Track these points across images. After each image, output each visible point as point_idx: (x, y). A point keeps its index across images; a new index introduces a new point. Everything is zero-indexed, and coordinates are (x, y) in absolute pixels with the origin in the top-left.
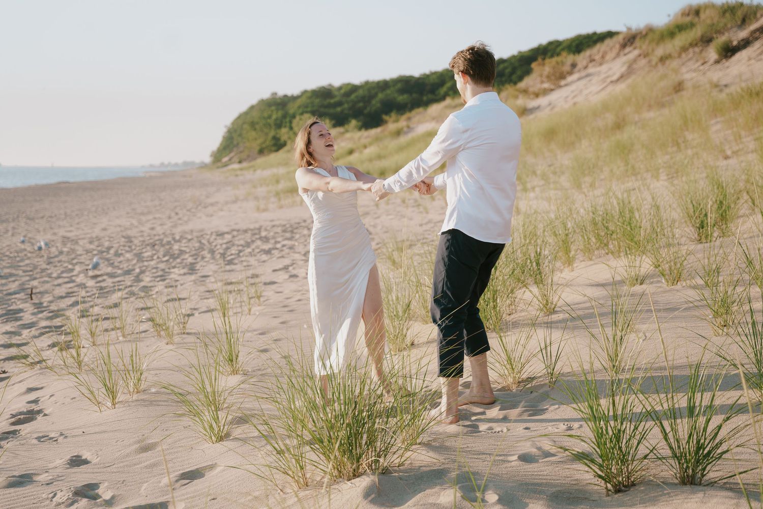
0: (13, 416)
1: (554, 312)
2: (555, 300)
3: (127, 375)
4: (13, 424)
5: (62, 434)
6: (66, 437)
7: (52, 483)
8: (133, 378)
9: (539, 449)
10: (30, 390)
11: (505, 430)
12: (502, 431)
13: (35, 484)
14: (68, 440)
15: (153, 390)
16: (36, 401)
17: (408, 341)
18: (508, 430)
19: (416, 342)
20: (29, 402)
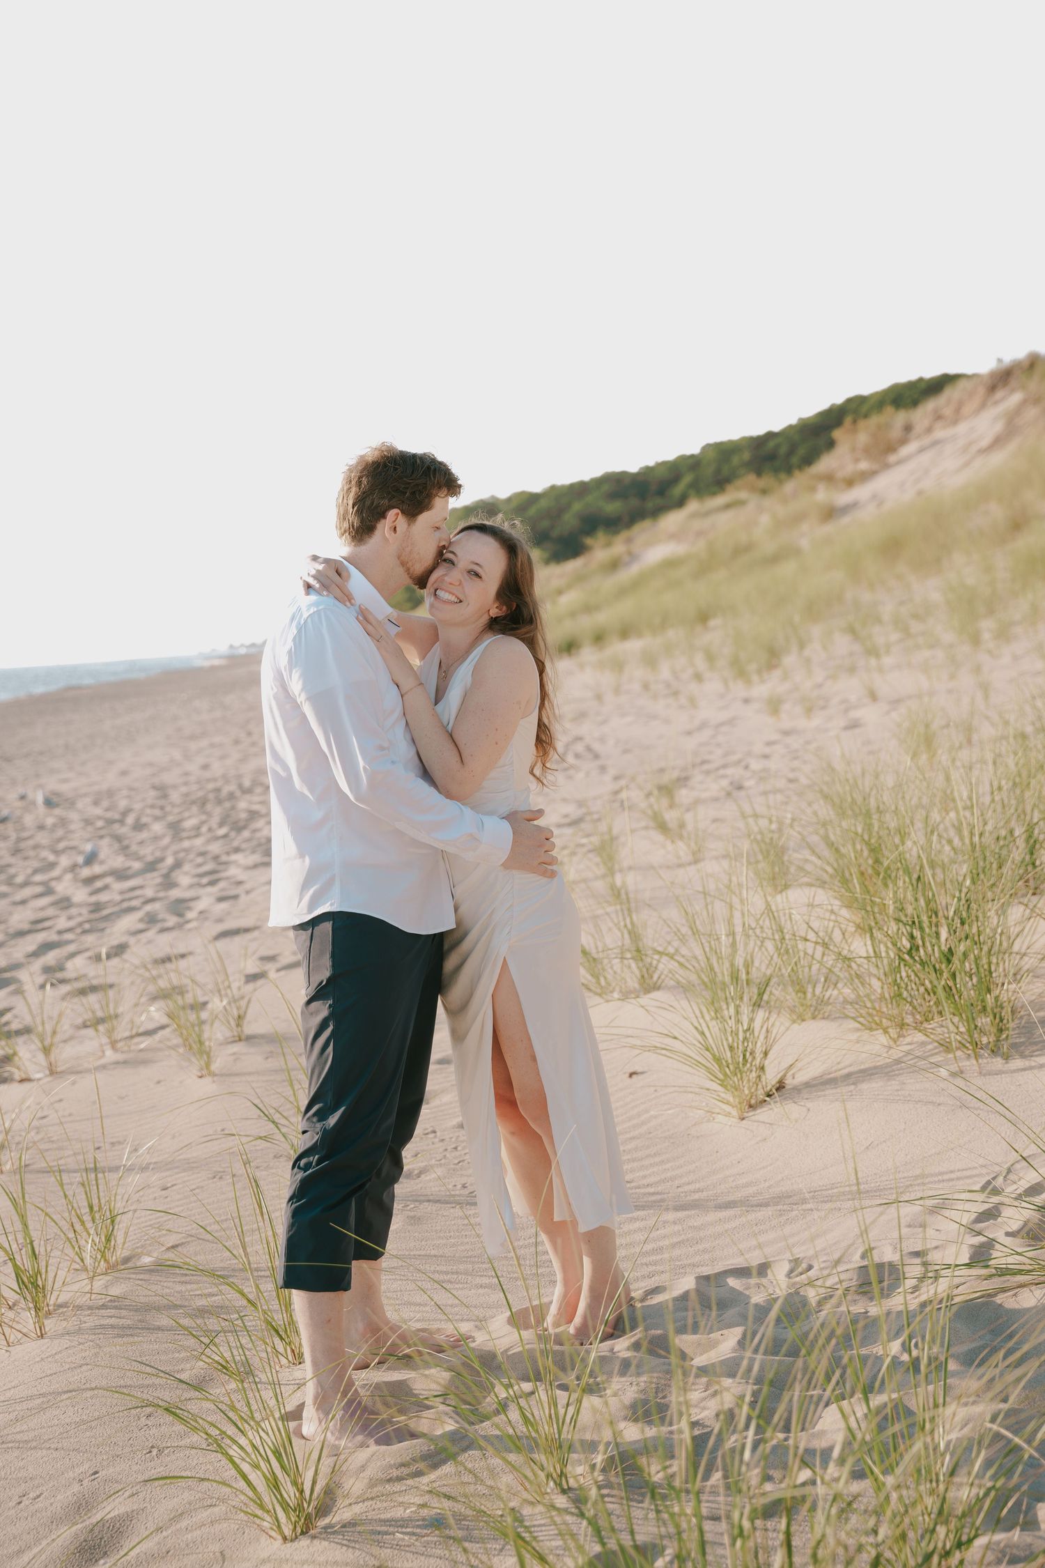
3: (78, 1227)
8: (92, 1231)
15: (146, 1260)
17: (771, 1078)
19: (789, 1082)
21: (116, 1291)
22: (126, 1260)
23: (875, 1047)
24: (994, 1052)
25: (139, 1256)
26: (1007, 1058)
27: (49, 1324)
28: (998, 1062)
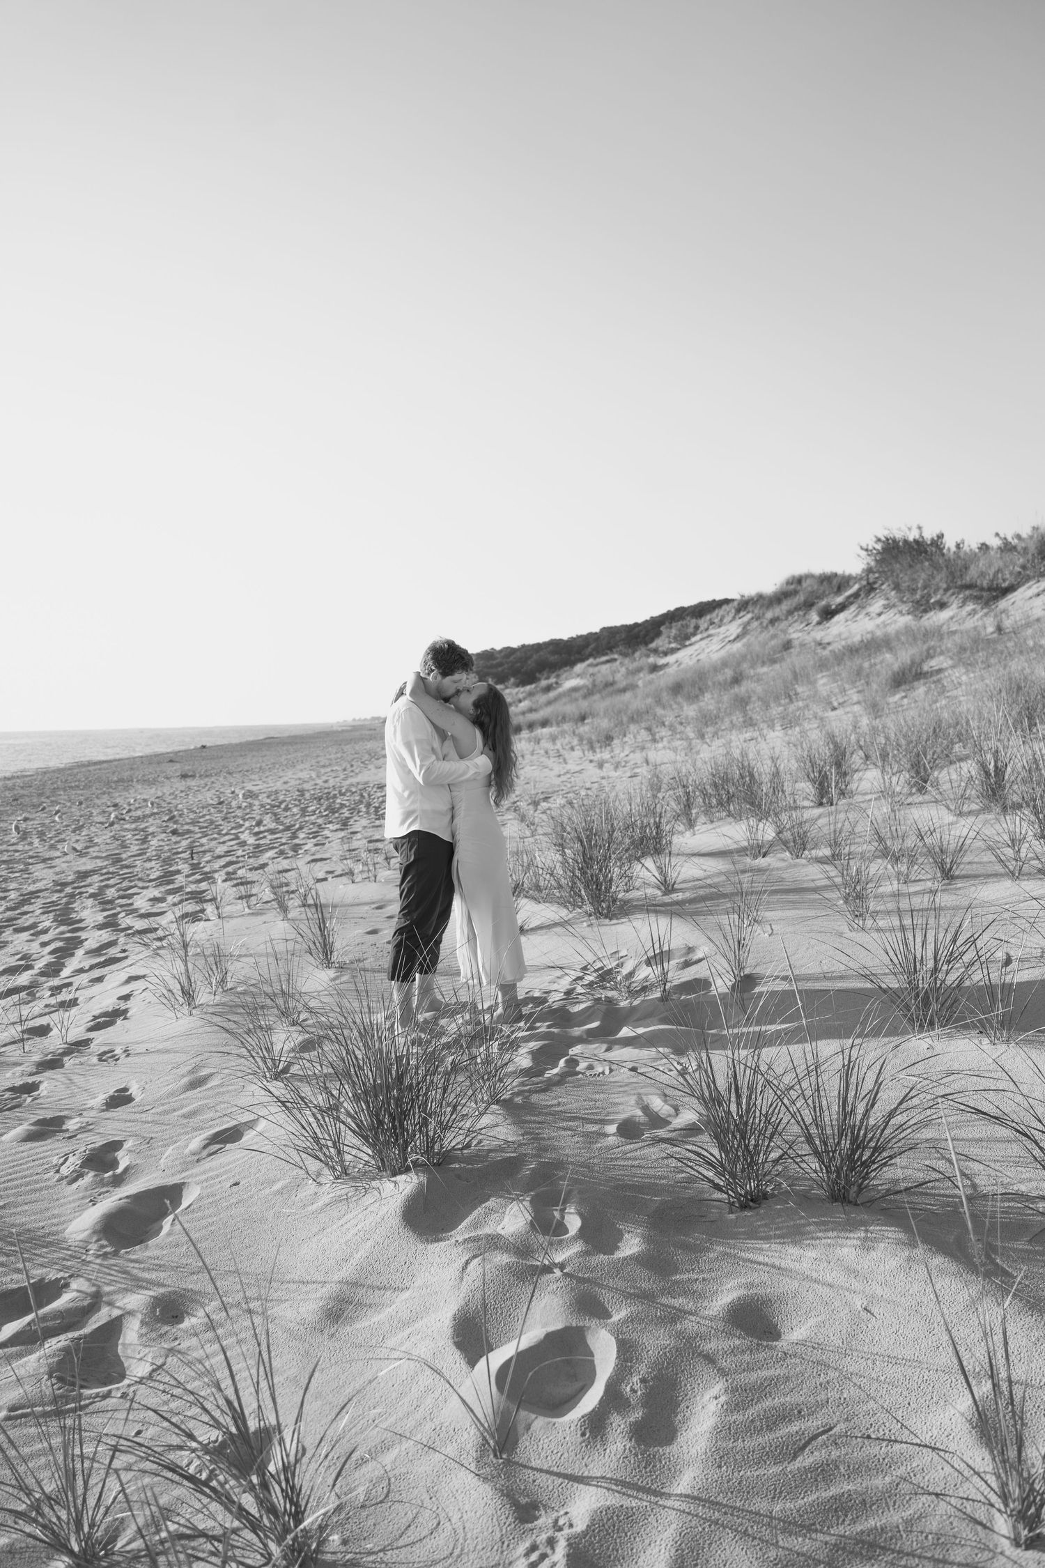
0: (95, 1018)
1: (673, 890)
2: (675, 875)
4: (90, 1030)
5: (125, 1051)
6: (128, 1055)
7: (75, 1136)
9: (646, 1109)
10: (132, 979)
11: (607, 1072)
12: (603, 1073)
13: (60, 1136)
14: (129, 1059)
15: (239, 989)
16: (127, 997)
18: (611, 1071)
19: (526, 927)
20: (120, 998)
21: (224, 1000)
22: (231, 989)
23: (563, 913)
24: (606, 917)
25: (235, 988)
26: (611, 919)
27: (194, 1011)
28: (607, 921)
